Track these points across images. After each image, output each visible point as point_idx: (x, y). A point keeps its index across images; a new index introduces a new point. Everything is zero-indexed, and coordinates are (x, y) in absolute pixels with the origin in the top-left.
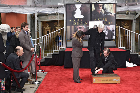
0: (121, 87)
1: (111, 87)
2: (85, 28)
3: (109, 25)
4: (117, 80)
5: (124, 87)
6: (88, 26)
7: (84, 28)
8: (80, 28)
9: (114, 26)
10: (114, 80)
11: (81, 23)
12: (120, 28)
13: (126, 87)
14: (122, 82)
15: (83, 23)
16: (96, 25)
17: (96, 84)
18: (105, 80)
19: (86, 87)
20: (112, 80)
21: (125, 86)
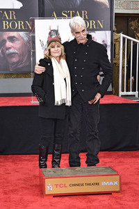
0: (121, 202)
1: (96, 204)
2: (26, 39)
3: (94, 30)
4: (111, 183)
5: (130, 203)
6: (34, 32)
7: (22, 38)
8: (12, 39)
9: (108, 33)
10: (104, 183)
11: (13, 25)
12: (124, 39)
13: (134, 201)
14: (125, 187)
15: (19, 24)
16: (54, 31)
17: (55, 196)
18: (78, 185)
19: (26, 207)
20: (97, 184)
21: (132, 198)
